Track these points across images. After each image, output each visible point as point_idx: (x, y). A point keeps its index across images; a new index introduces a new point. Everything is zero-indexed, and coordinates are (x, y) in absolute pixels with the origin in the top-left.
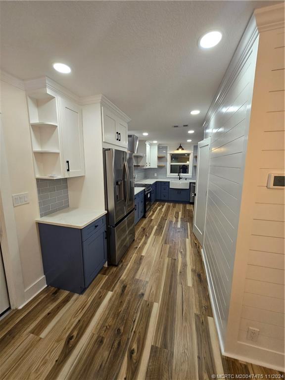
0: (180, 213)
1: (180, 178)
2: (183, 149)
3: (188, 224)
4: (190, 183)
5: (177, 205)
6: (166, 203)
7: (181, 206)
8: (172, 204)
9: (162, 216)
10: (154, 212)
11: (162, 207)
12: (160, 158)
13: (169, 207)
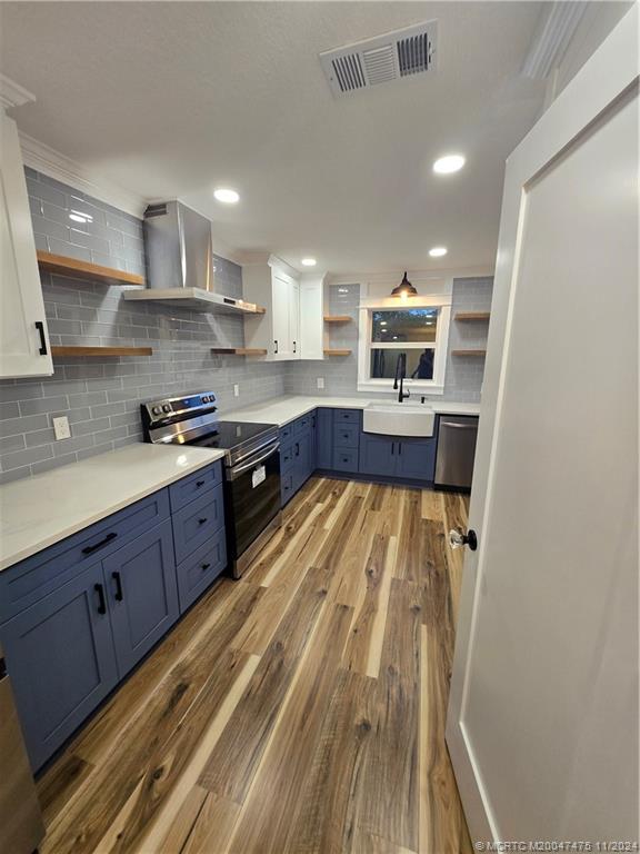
0: (394, 542)
1: (401, 397)
2: (414, 291)
3: (424, 628)
4: (438, 416)
5: (389, 490)
6: (351, 484)
7: (403, 497)
8: (370, 486)
9: (311, 564)
10: (290, 534)
11: (332, 507)
12: (332, 325)
13: (356, 501)
